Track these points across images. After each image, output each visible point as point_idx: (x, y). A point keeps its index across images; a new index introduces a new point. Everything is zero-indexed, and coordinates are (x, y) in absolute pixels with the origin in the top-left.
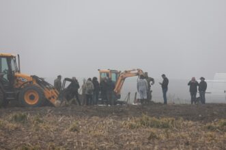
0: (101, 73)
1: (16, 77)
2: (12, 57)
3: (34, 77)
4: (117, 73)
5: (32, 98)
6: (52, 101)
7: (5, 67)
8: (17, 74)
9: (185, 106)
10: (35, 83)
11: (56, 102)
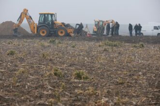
0: (95, 22)
1: (55, 23)
2: (53, 14)
3: (63, 23)
4: (103, 22)
5: (62, 33)
6: (71, 34)
7: (50, 18)
8: (55, 22)
9: (127, 37)
10: (63, 26)
11: (72, 35)
